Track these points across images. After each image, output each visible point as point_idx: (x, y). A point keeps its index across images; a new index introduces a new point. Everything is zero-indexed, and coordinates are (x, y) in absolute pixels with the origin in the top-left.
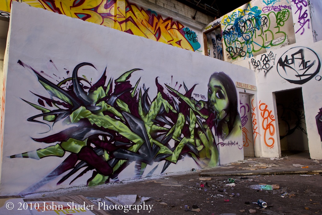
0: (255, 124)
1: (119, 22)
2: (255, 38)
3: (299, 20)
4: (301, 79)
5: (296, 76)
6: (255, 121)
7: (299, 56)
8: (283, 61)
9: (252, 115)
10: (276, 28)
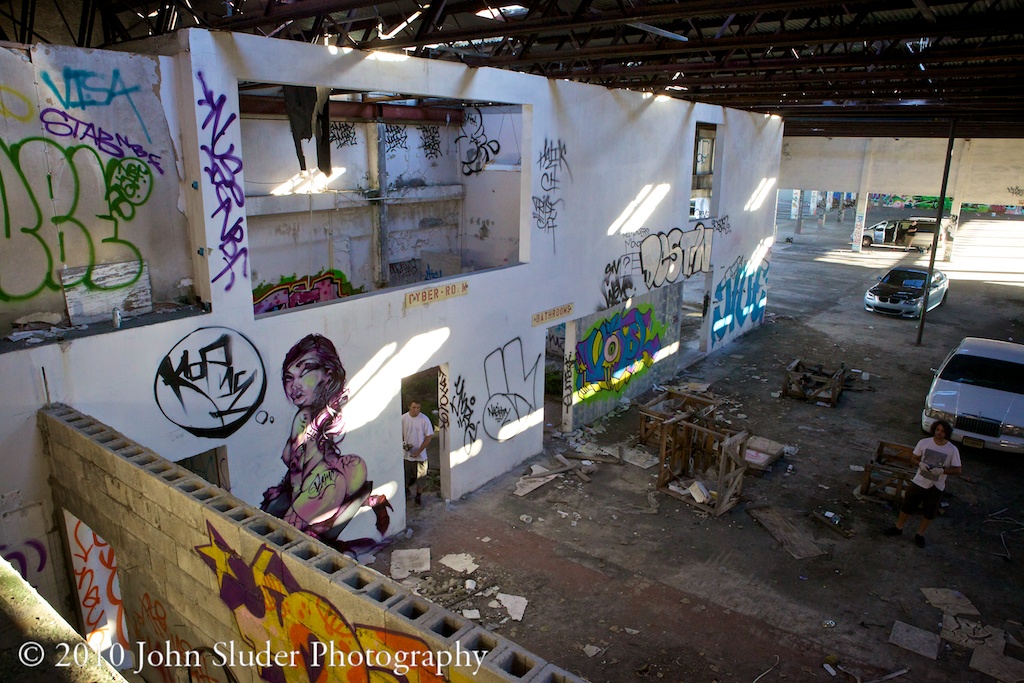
0: (93, 606)
2: (8, 235)
3: (221, 243)
4: (225, 423)
6: (93, 594)
7: (217, 355)
8: (175, 369)
9: (78, 578)
10: (103, 220)
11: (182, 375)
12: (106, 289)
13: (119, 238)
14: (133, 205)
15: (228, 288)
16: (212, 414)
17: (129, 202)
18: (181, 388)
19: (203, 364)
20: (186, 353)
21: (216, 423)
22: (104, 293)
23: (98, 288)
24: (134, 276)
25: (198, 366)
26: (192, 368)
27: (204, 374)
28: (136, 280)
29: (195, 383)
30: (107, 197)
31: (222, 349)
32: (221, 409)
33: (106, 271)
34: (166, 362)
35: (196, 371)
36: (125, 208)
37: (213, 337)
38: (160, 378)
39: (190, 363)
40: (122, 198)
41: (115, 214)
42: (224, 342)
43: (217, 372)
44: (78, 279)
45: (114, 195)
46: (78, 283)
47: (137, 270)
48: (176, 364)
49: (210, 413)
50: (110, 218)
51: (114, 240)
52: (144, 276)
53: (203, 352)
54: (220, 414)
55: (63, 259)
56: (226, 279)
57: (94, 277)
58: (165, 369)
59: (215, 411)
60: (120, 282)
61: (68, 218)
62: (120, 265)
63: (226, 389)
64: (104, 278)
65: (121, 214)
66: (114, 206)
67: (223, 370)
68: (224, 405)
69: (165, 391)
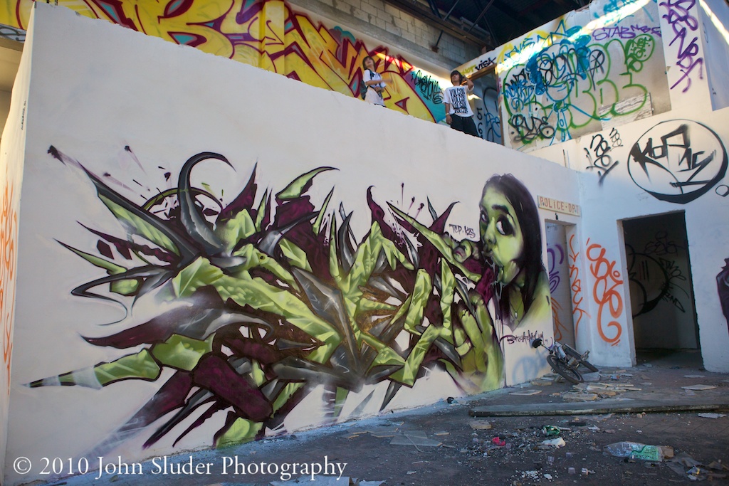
0: (577, 292)
1: (269, 55)
2: (577, 96)
3: (678, 60)
4: (684, 192)
5: (671, 186)
6: (577, 284)
7: (678, 139)
8: (642, 151)
9: (570, 270)
10: (624, 76)
11: (647, 155)
12: (623, 114)
13: (633, 83)
14: (641, 62)
15: (685, 90)
16: (673, 184)
17: (639, 61)
18: (647, 164)
19: (664, 148)
20: (650, 140)
21: (676, 191)
22: (622, 117)
23: (619, 114)
24: (641, 104)
25: (660, 149)
26: (655, 150)
27: (664, 154)
28: (642, 106)
29: (657, 160)
30: (626, 62)
31: (681, 135)
32: (681, 180)
33: (623, 104)
34: (636, 147)
35: (658, 152)
36: (637, 65)
37: (674, 127)
38: (632, 157)
39: (653, 146)
40: (635, 60)
41: (630, 71)
42: (683, 130)
43: (676, 153)
44: (608, 111)
45: (630, 60)
46: (608, 113)
47: (643, 100)
48: (643, 147)
49: (671, 183)
50: (628, 73)
51: (630, 85)
52: (648, 102)
53: (664, 139)
54: (679, 185)
55: (602, 102)
56: (684, 84)
57: (616, 109)
58: (635, 152)
59: (675, 182)
60: (632, 109)
61: (605, 80)
62: (632, 99)
63: (685, 165)
64: (622, 108)
65: (634, 69)
66: (630, 66)
67: (683, 151)
68: (683, 177)
69: (636, 166)
